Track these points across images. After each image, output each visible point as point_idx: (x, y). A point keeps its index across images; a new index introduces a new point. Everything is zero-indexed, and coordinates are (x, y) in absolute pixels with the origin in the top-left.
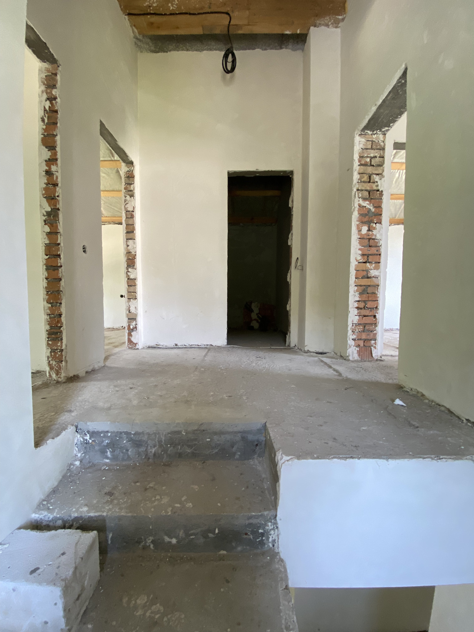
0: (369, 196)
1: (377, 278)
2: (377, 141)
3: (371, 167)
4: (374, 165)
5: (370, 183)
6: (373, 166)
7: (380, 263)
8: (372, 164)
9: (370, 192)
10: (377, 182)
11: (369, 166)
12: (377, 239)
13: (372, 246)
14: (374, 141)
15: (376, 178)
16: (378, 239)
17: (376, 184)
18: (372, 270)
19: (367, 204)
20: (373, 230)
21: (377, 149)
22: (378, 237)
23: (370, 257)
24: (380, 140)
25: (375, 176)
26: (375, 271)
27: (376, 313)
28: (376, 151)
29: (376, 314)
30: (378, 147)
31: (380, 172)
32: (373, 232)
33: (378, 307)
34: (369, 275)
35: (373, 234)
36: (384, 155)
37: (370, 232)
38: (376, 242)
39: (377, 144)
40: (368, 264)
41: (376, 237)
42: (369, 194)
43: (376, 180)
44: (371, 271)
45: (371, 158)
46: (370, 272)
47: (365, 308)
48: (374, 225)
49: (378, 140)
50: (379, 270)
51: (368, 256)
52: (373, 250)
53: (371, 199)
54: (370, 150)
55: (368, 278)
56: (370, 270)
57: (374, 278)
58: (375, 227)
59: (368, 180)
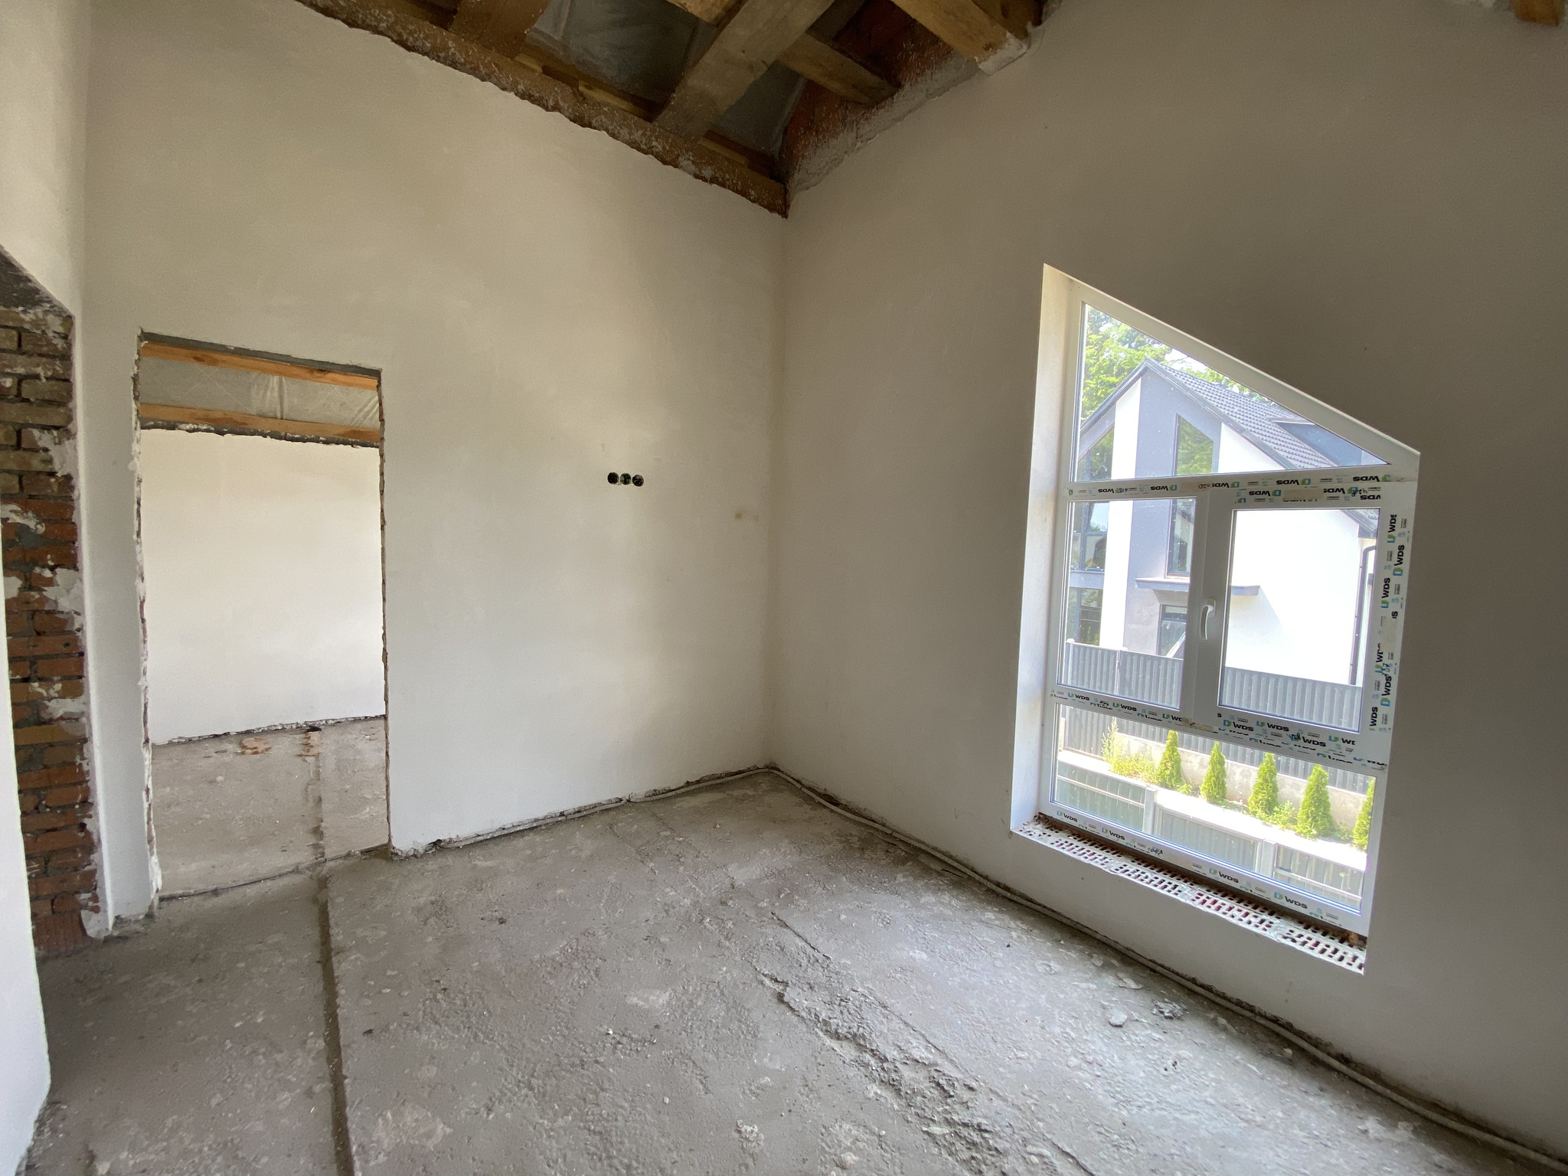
0: (21, 488)
1: (77, 720)
2: (39, 332)
3: (19, 404)
4: (32, 400)
5: (20, 452)
6: (28, 400)
7: (83, 679)
8: (24, 395)
9: (24, 478)
10: (46, 450)
11: (9, 401)
12: (62, 612)
13: (44, 632)
14: (28, 331)
15: (44, 439)
16: (67, 611)
17: (42, 454)
18: (54, 701)
19: (11, 511)
20: (45, 588)
21: (41, 355)
22: (65, 604)
23: (40, 662)
24: (50, 331)
25: (36, 433)
26: (68, 700)
27: (83, 817)
28: (36, 359)
29: (86, 821)
30: (45, 349)
31: (57, 421)
32: (44, 593)
33: (90, 800)
34: (45, 716)
35: (47, 599)
36: (70, 375)
37: (32, 593)
38: (60, 619)
39: (40, 340)
40: (36, 684)
41: (57, 606)
42: (20, 482)
43: (41, 444)
44: (52, 704)
45: (20, 379)
46: (47, 707)
47: (40, 808)
48: (47, 573)
49: (43, 328)
50: (82, 698)
51: (33, 661)
52: (51, 644)
53: (31, 497)
54: (13, 356)
55: (41, 723)
56: (46, 702)
57: (63, 722)
58: (51, 579)
59: (14, 442)
